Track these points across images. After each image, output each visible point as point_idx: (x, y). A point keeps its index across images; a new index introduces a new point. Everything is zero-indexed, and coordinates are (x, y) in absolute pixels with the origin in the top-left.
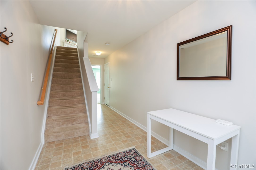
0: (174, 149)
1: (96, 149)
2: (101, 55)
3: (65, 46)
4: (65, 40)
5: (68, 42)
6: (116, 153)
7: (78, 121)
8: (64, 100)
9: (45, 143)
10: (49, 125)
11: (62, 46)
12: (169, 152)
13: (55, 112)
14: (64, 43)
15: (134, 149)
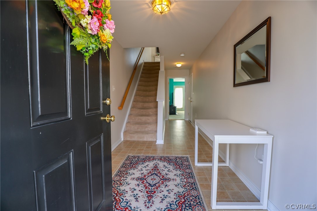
0: (230, 167)
1: (156, 150)
2: (182, 65)
3: (156, 61)
4: (156, 54)
5: (158, 56)
6: (169, 155)
7: (150, 128)
8: (142, 110)
9: (124, 140)
10: (128, 128)
11: (153, 61)
12: (221, 167)
13: (133, 118)
14: (154, 57)
15: (187, 157)
